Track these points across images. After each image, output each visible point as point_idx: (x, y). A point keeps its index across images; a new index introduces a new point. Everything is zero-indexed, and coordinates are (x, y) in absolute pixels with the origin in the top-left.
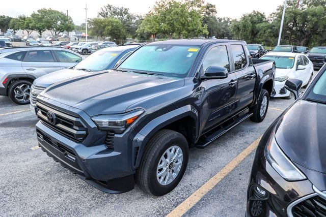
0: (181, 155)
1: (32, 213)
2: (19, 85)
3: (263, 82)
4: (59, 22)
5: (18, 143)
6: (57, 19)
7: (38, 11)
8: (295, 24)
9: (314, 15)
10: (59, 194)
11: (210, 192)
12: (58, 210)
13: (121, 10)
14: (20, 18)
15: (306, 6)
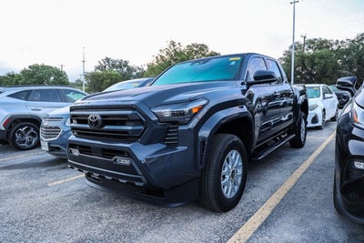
0: (240, 164)
1: (71, 241)
2: (22, 127)
3: (300, 102)
4: (52, 78)
5: (31, 182)
6: (50, 75)
7: (30, 67)
8: (304, 67)
9: (322, 57)
10: (99, 221)
11: (279, 206)
12: (102, 236)
13: (120, 63)
14: (9, 75)
15: (311, 51)
